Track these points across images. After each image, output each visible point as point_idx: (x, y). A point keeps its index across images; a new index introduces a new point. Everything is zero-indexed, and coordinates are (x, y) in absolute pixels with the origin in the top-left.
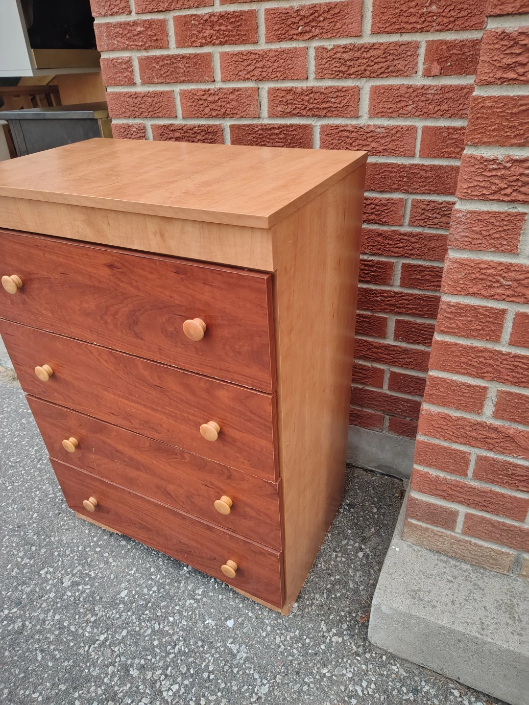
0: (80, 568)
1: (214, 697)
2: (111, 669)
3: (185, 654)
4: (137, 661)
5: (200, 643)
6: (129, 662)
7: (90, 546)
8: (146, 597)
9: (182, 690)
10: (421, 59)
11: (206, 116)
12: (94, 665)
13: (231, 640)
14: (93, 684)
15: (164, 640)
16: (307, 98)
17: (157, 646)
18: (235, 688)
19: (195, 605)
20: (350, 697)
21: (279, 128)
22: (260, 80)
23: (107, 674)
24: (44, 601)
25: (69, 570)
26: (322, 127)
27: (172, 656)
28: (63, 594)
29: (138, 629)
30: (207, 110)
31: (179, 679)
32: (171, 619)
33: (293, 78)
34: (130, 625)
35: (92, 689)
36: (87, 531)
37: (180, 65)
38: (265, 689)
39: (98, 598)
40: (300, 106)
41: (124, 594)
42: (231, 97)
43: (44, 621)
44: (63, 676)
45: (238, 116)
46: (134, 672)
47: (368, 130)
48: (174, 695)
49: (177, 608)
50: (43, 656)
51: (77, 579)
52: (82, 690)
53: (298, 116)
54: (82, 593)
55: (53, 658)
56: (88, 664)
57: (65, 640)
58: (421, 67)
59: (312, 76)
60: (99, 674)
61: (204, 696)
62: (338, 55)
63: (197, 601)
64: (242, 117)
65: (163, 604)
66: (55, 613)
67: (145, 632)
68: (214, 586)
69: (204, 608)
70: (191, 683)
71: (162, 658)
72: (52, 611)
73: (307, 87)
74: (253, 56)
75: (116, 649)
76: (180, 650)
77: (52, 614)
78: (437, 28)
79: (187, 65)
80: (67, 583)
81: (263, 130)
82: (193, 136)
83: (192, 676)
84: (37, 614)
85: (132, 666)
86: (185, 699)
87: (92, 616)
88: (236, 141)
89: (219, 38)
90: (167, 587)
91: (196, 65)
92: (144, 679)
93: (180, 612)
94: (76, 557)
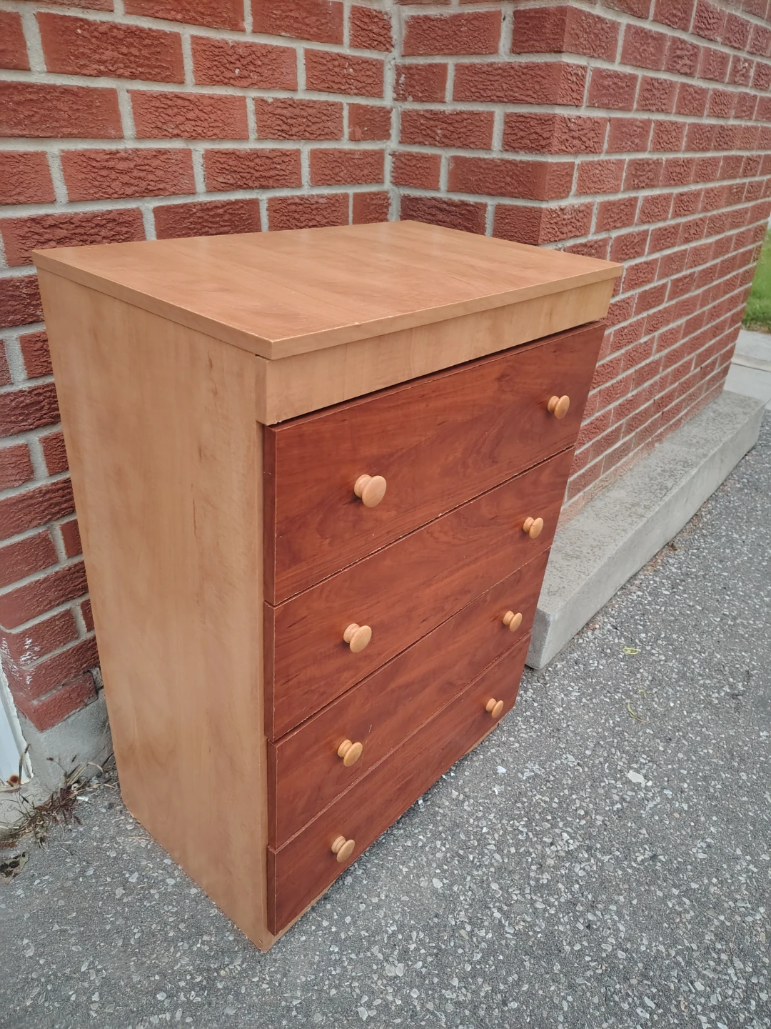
0: (375, 949)
1: (577, 801)
2: (540, 906)
3: (530, 821)
4: (532, 874)
5: (519, 805)
6: (532, 883)
7: (337, 933)
8: (448, 855)
9: (569, 829)
10: (346, 122)
11: (116, 196)
12: (532, 926)
13: (520, 775)
14: (556, 928)
15: (511, 841)
16: (252, 164)
17: (516, 849)
18: (570, 782)
19: (472, 801)
20: (581, 702)
21: (223, 206)
22: (194, 137)
23: (545, 910)
24: (423, 1006)
25: (375, 967)
26: (270, 200)
27: (530, 834)
28: (417, 975)
29: (492, 870)
30: (116, 185)
31: (557, 831)
32: (485, 830)
33: (235, 136)
34: (485, 878)
35: (561, 928)
36: (304, 938)
37: (60, 105)
38: (571, 758)
39: (436, 920)
40: (245, 175)
41: (437, 884)
42: (156, 163)
43: (458, 1004)
44: (544, 968)
45: (167, 193)
46: (545, 878)
47: (313, 201)
48: (572, 838)
49: (471, 821)
50: (514, 1000)
51: (396, 952)
52: (562, 941)
53: (245, 189)
54: (422, 944)
55: (517, 984)
56: (531, 933)
57: (493, 967)
58: (346, 130)
59: (253, 135)
60: (544, 919)
61: (576, 810)
62: (278, 111)
63: (467, 797)
64: (174, 193)
65: (462, 836)
66: (449, 986)
67: (497, 861)
68: (452, 778)
69: (477, 792)
70: (562, 820)
71: (532, 845)
72: (444, 991)
73: (251, 150)
74: (180, 102)
75: (515, 898)
76: (524, 826)
77: (449, 992)
78: (356, 91)
79: (75, 107)
80: (398, 970)
81: (202, 210)
82: (92, 231)
83: (554, 818)
84: (443, 1017)
85: (537, 880)
86: (577, 828)
87: (464, 929)
88: (164, 232)
89: (129, 67)
90: (441, 828)
91: (89, 107)
92: (553, 867)
93: (478, 819)
94: (353, 956)
